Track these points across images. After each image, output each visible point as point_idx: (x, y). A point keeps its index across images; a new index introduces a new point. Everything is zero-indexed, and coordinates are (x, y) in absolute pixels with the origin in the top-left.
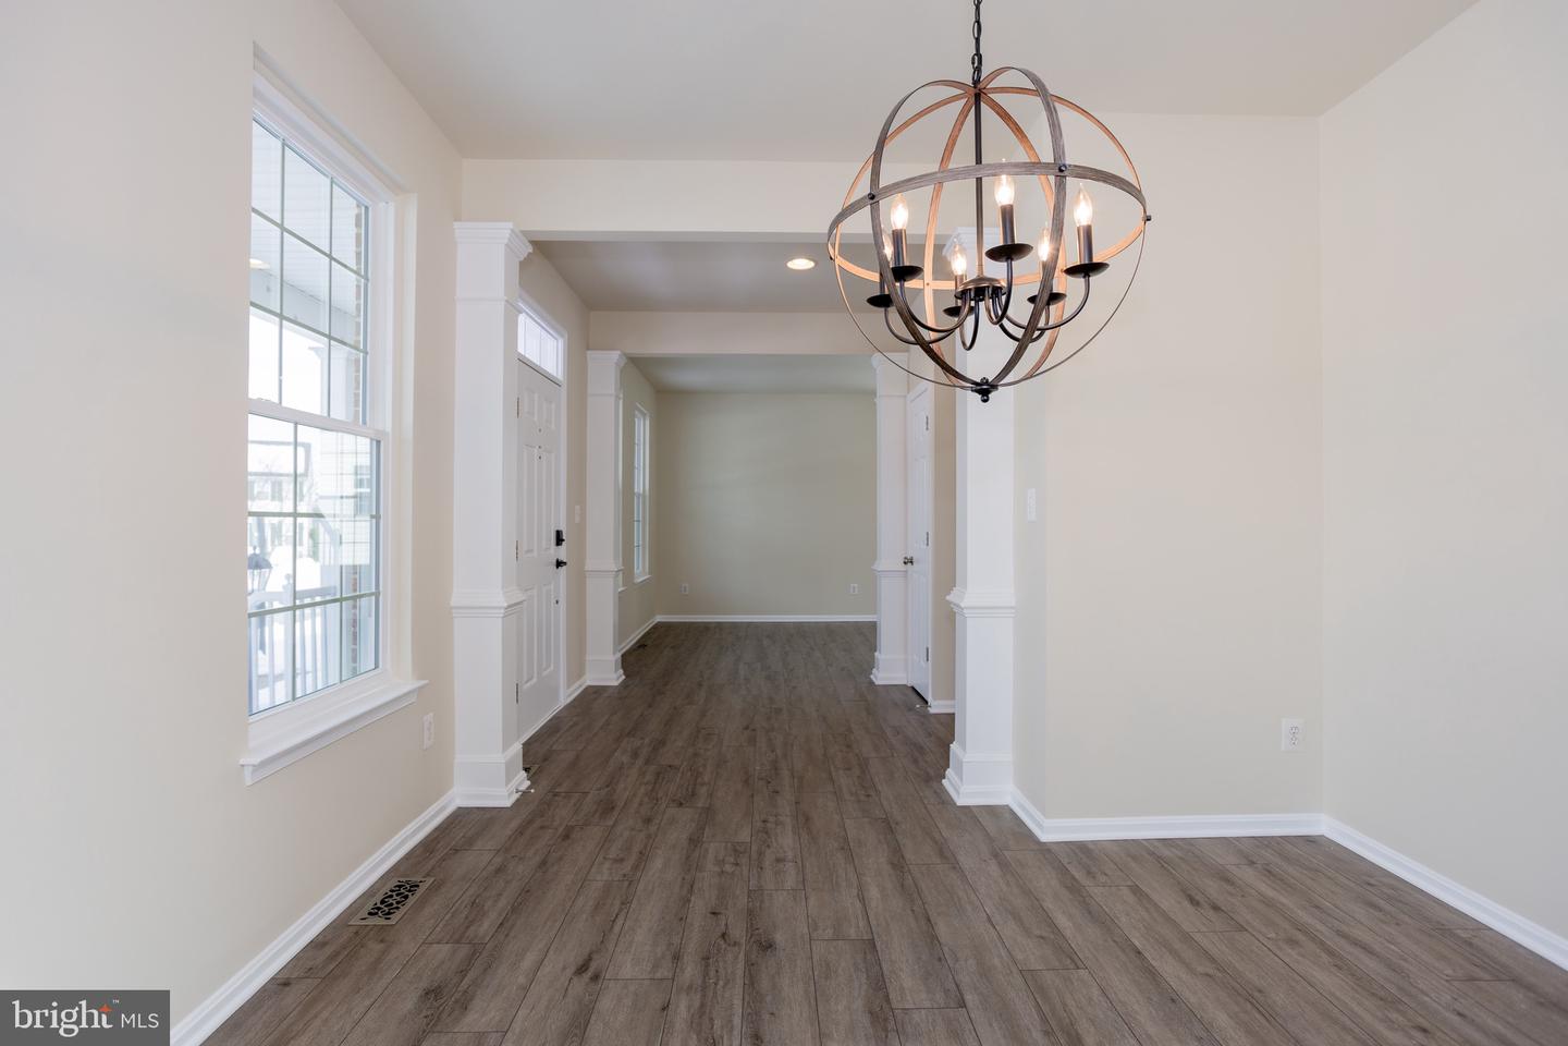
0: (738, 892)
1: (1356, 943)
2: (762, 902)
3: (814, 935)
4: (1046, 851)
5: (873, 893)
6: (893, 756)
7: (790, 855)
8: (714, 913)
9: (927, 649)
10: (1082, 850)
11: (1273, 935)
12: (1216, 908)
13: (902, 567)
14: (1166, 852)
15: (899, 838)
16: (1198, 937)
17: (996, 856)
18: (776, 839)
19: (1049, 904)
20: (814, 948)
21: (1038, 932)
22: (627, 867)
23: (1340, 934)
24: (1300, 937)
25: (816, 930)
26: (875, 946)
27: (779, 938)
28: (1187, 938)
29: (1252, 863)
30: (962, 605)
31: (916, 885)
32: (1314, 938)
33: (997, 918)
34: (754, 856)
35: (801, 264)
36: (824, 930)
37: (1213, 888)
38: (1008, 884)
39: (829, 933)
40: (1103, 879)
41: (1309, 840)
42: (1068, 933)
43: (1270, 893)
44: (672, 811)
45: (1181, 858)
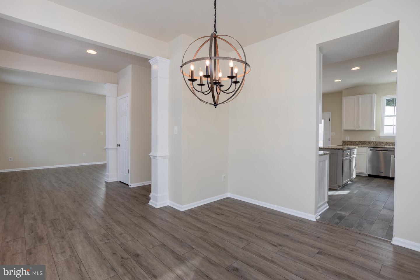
0: (116, 246)
1: (245, 213)
2: (126, 246)
3: (148, 248)
4: (184, 213)
5: (154, 234)
6: (129, 200)
7: (123, 232)
8: (114, 254)
9: (128, 170)
10: (191, 210)
11: (233, 216)
12: (222, 214)
13: (116, 147)
14: (206, 207)
15: (149, 219)
16: (223, 220)
17: (175, 217)
18: (114, 229)
19: (194, 223)
20: (150, 251)
21: (196, 229)
22: (69, 252)
23: (241, 212)
24: (237, 215)
25: (147, 247)
26: (165, 245)
27: (139, 252)
28: (222, 221)
29: (222, 205)
30: (157, 156)
31: (162, 228)
32: (239, 214)
33: (186, 230)
34: (112, 235)
35: (92, 52)
36: (149, 246)
37: (219, 211)
38: (182, 222)
39: (151, 247)
40: (200, 215)
41: (227, 198)
42: (202, 227)
43: (228, 209)
44: (69, 233)
45: (210, 207)
